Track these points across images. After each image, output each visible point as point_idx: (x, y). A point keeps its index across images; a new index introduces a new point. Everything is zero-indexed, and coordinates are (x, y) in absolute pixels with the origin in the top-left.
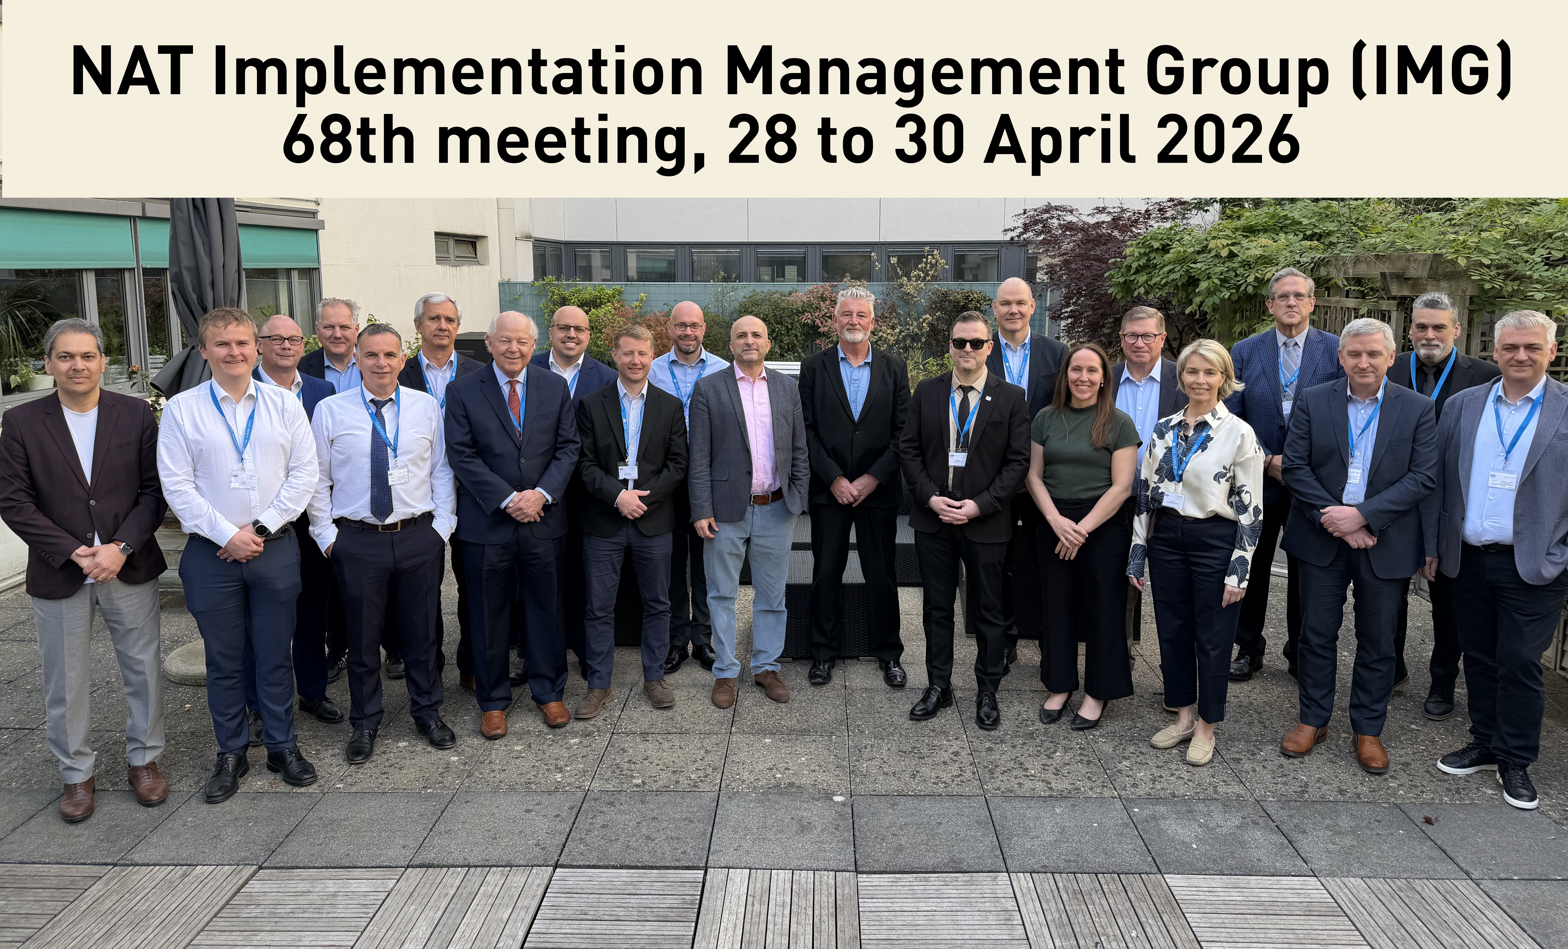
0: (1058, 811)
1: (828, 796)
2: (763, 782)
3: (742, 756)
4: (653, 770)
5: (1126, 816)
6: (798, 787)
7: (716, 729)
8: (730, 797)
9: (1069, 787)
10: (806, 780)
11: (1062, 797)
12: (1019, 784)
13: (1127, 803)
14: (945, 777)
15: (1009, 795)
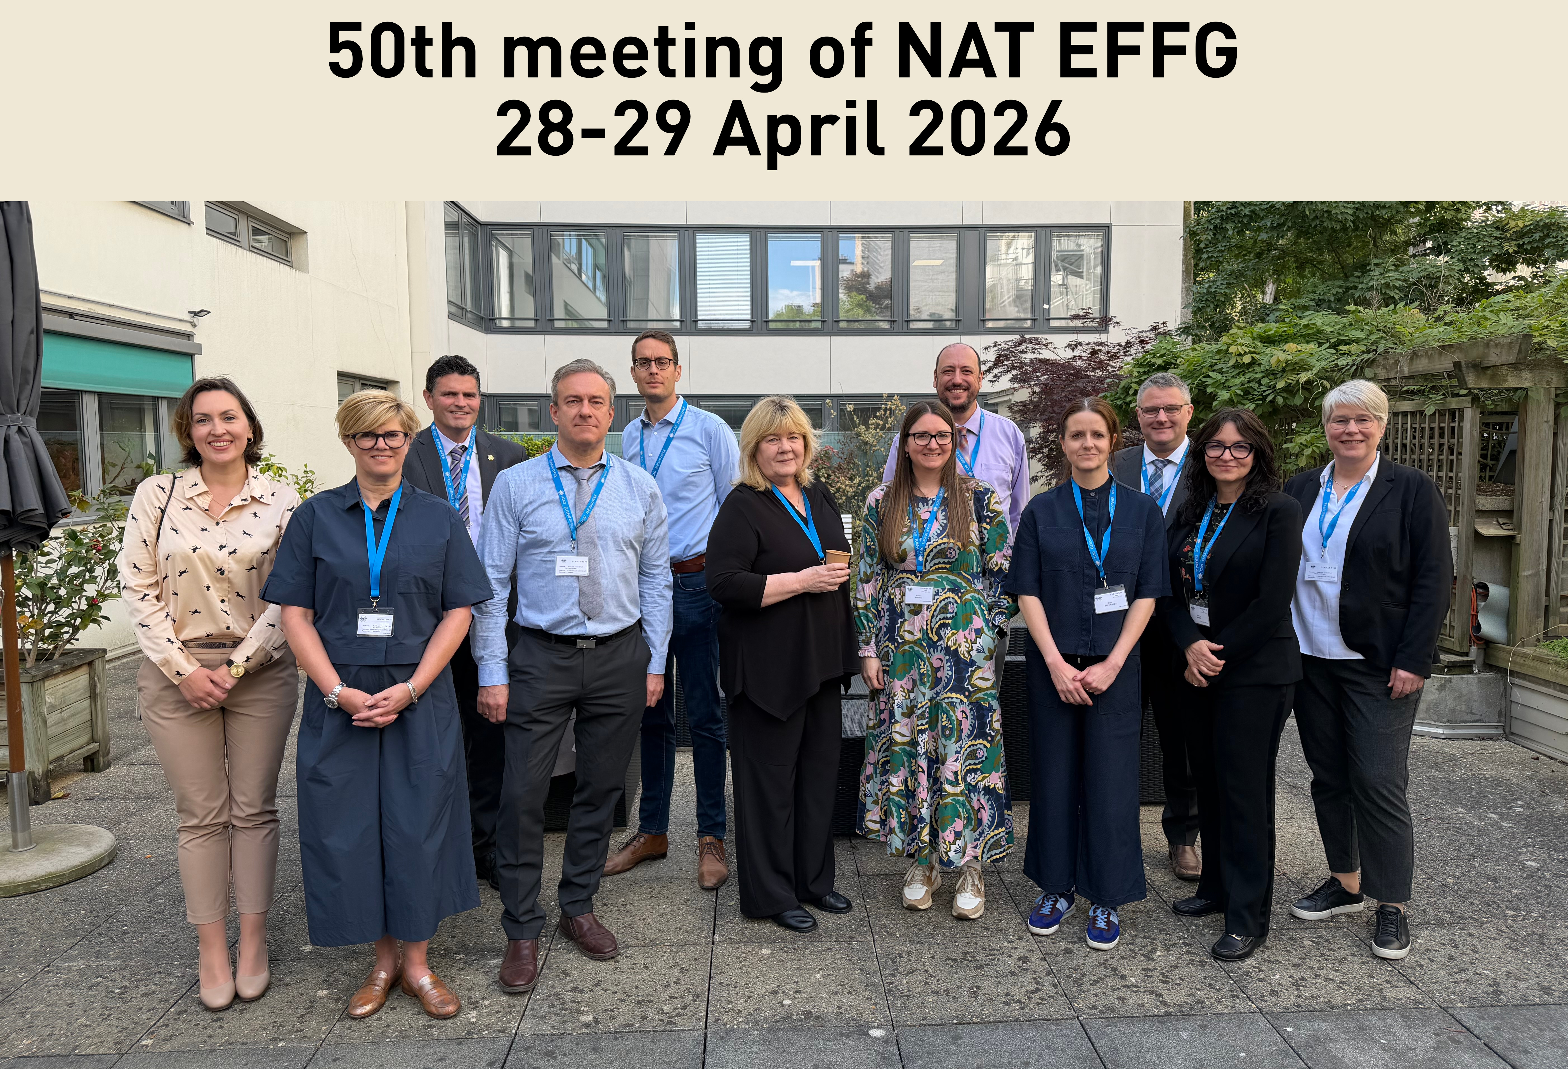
0: (1185, 1035)
1: (863, 1031)
2: (766, 1013)
3: (733, 975)
4: (607, 1001)
5: (1279, 1039)
6: (818, 1018)
7: (692, 937)
8: (722, 1038)
9: (1189, 1000)
10: (825, 1006)
11: (1184, 1014)
12: (1120, 998)
13: (1276, 1020)
14: (1018, 993)
15: (1110, 1015)
